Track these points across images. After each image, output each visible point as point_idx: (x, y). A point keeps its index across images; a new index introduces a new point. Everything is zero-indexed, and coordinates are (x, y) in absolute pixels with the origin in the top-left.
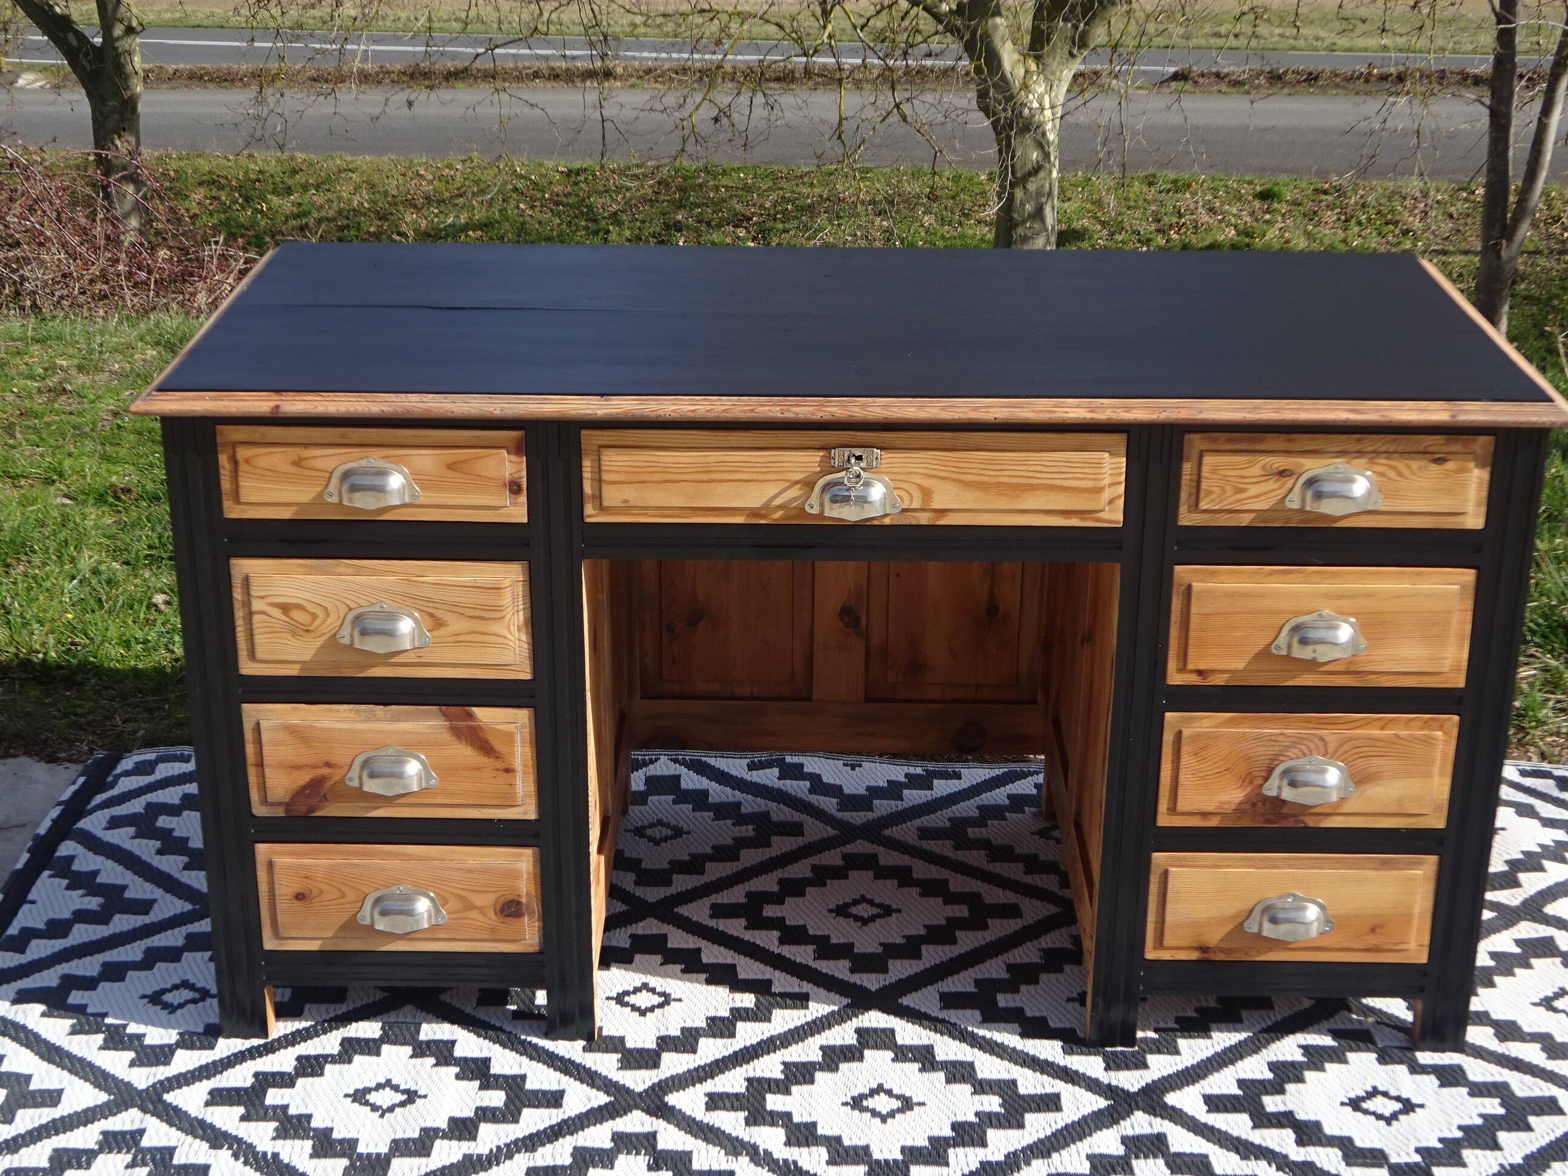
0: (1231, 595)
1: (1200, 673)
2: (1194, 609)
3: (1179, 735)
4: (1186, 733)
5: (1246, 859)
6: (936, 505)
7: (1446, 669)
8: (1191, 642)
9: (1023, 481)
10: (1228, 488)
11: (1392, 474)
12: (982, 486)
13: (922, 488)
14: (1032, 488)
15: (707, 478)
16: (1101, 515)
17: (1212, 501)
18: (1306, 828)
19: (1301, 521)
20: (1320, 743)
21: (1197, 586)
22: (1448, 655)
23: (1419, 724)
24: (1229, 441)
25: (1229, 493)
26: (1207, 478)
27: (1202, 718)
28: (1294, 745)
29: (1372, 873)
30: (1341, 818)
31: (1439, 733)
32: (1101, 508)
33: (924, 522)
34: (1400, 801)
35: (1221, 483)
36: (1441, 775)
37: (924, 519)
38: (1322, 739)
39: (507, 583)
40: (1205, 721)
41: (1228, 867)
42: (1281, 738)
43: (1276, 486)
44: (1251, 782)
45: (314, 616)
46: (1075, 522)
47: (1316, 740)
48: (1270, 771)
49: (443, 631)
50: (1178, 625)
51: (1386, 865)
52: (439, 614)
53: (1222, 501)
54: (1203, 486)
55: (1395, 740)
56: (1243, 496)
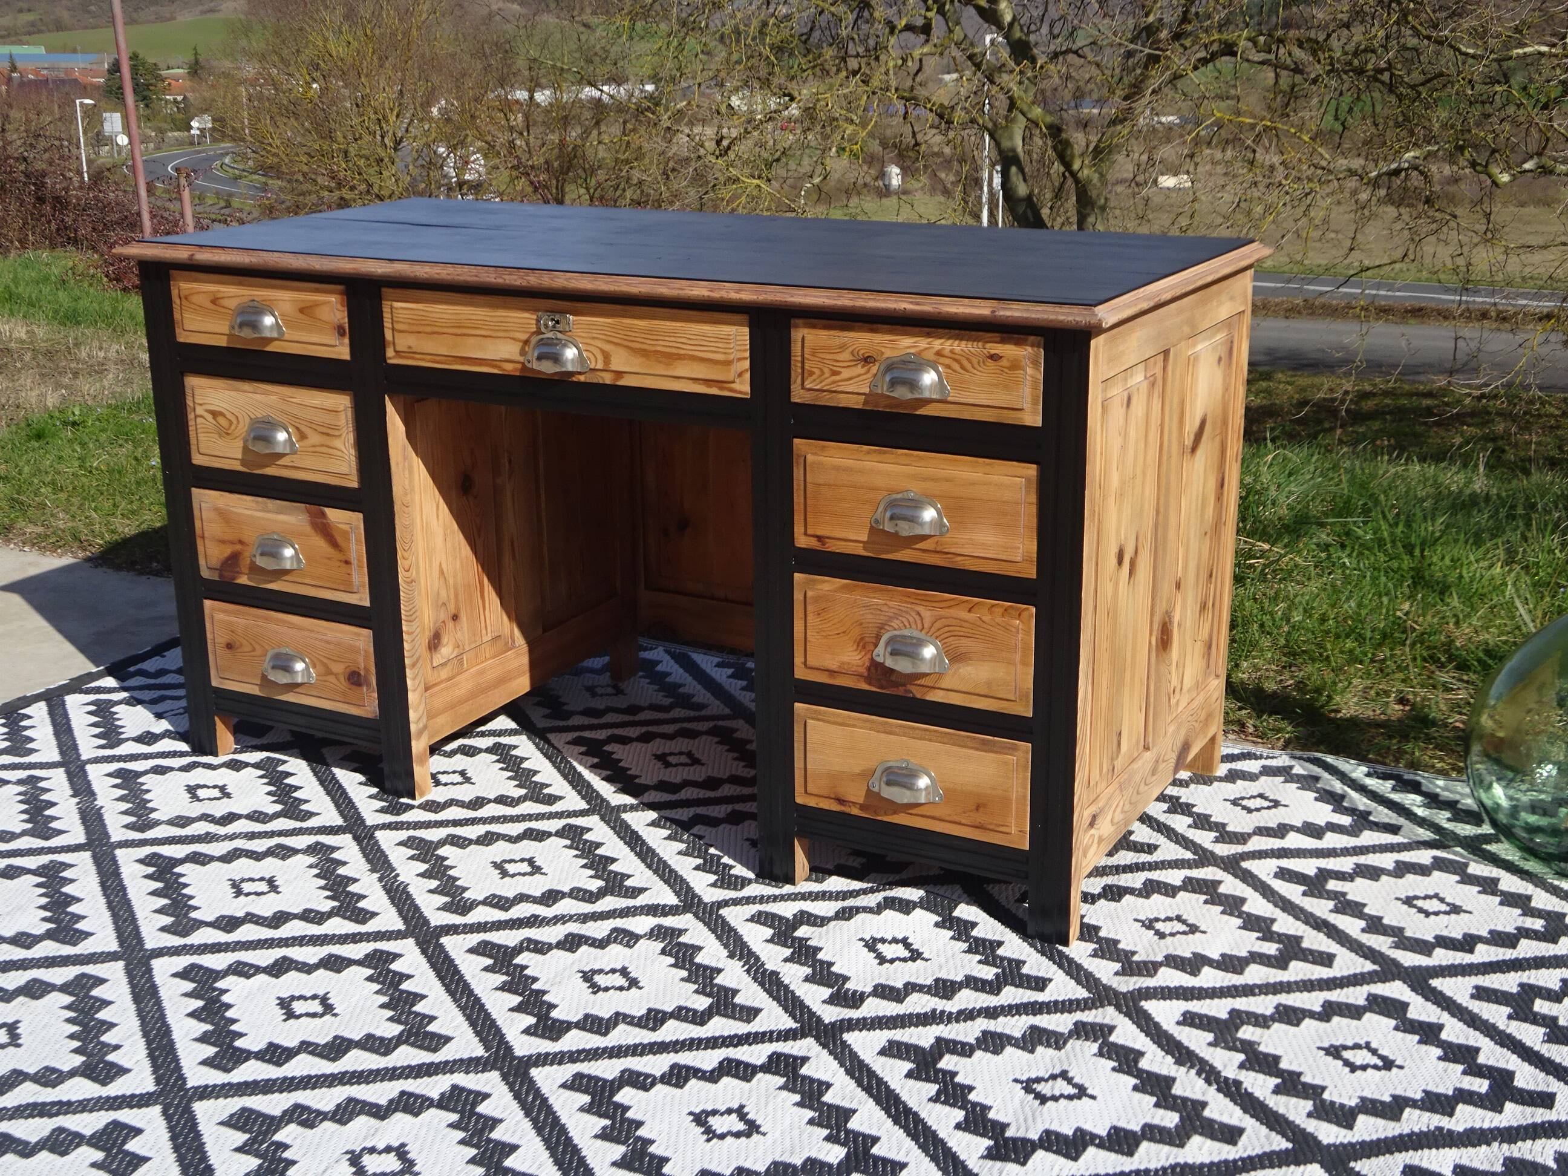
0: (837, 468)
1: (819, 538)
2: (809, 479)
3: (805, 595)
4: (810, 594)
5: (868, 721)
6: (614, 367)
7: (1019, 559)
8: (809, 509)
9: (674, 351)
10: (826, 370)
11: (956, 367)
12: (644, 353)
13: (603, 351)
14: (680, 357)
15: (460, 330)
16: (733, 386)
17: (815, 380)
18: (914, 698)
19: (886, 406)
20: (917, 618)
21: (810, 458)
22: (1020, 546)
23: (1001, 611)
24: (825, 328)
25: (827, 375)
26: (809, 360)
27: (823, 582)
28: (896, 616)
29: (972, 751)
30: (942, 693)
31: (1020, 622)
32: (732, 380)
33: (608, 382)
34: (989, 684)
35: (820, 365)
36: (1024, 663)
37: (607, 379)
38: (919, 614)
39: (341, 408)
40: (825, 584)
41: (854, 726)
42: (885, 608)
43: (863, 370)
44: (864, 647)
45: (231, 423)
46: (714, 391)
47: (914, 614)
48: (878, 638)
49: (306, 443)
50: (799, 492)
51: (985, 747)
52: (303, 428)
53: (822, 382)
54: (807, 367)
55: (979, 623)
56: (837, 378)
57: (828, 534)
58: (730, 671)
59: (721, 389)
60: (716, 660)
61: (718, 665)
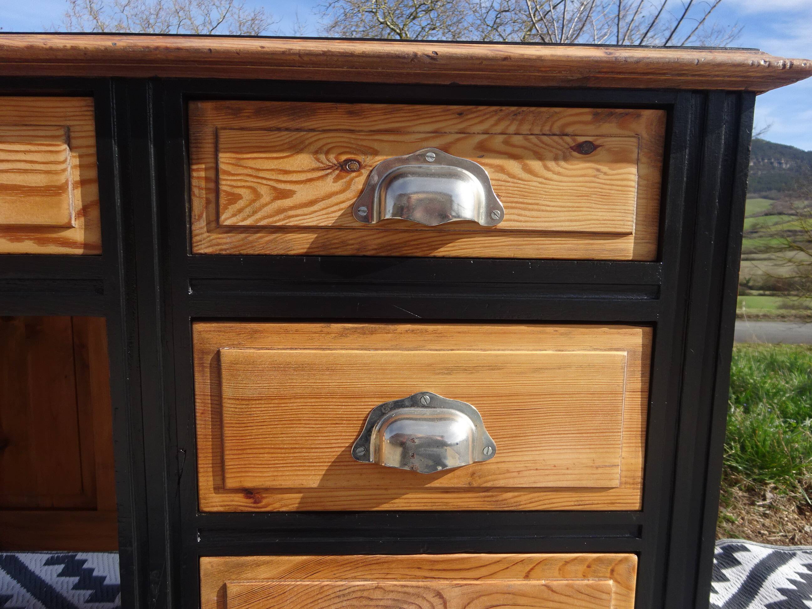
0: (284, 368)
1: (249, 492)
2: (227, 391)
3: (223, 592)
4: (233, 589)
7: (613, 483)
8: (228, 444)
10: (263, 190)
16: (67, 234)
17: (240, 211)
19: (382, 247)
21: (228, 353)
22: (618, 461)
23: (582, 568)
24: (258, 113)
25: (266, 198)
26: (229, 173)
27: (258, 565)
31: (611, 582)
32: (63, 221)
35: (252, 182)
38: (439, 595)
40: (263, 568)
42: (378, 594)
43: (338, 187)
46: (27, 246)
47: (430, 596)
50: (208, 417)
53: (255, 212)
54: (224, 186)
55: (547, 594)
56: (287, 202)
57: (268, 483)
58: (60, 568)
59: (42, 242)
60: (45, 557)
61: (49, 563)
